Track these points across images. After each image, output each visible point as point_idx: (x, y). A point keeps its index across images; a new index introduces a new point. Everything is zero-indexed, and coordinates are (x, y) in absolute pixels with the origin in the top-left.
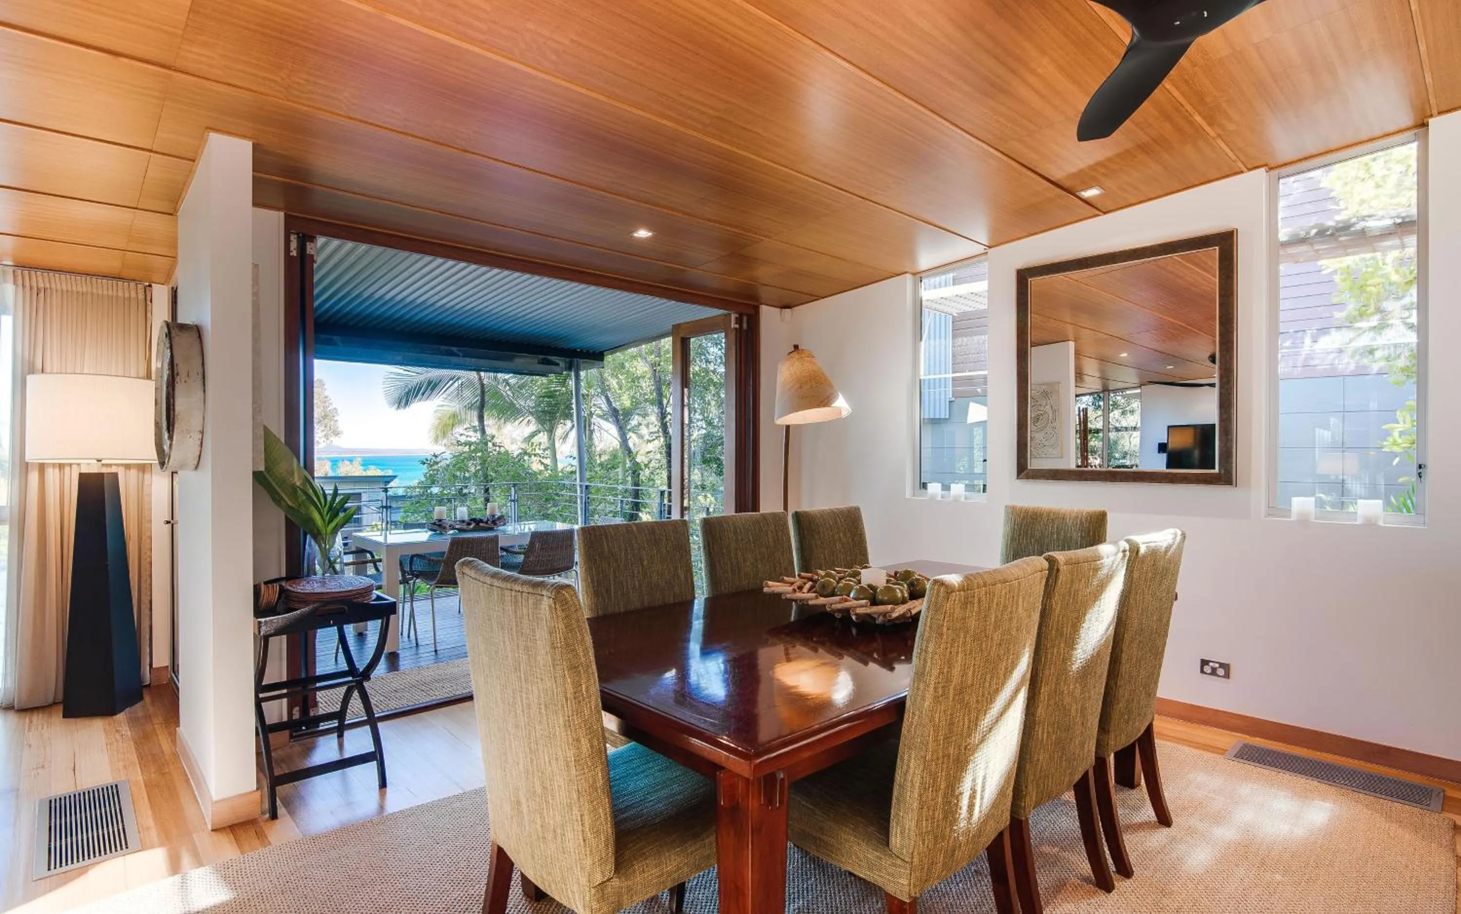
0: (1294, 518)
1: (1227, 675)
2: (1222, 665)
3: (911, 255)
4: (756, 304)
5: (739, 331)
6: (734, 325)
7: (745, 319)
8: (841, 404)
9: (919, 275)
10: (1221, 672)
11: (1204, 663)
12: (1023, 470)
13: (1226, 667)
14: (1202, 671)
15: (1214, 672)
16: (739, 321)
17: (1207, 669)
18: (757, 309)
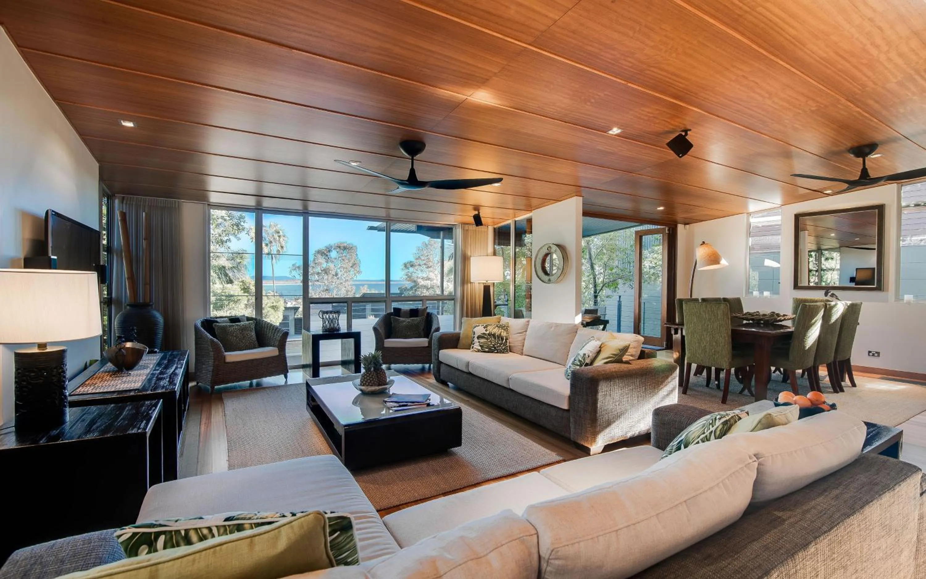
0: (905, 302)
1: (879, 356)
2: (876, 353)
3: (746, 206)
4: (676, 224)
5: (669, 234)
6: (667, 232)
7: (671, 229)
8: (723, 262)
9: (749, 214)
10: (876, 355)
11: (870, 352)
12: (796, 286)
13: (878, 353)
14: (869, 355)
15: (873, 355)
16: (669, 230)
17: (870, 354)
18: (676, 226)
